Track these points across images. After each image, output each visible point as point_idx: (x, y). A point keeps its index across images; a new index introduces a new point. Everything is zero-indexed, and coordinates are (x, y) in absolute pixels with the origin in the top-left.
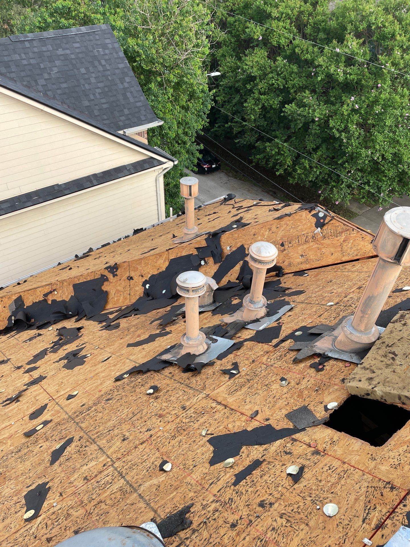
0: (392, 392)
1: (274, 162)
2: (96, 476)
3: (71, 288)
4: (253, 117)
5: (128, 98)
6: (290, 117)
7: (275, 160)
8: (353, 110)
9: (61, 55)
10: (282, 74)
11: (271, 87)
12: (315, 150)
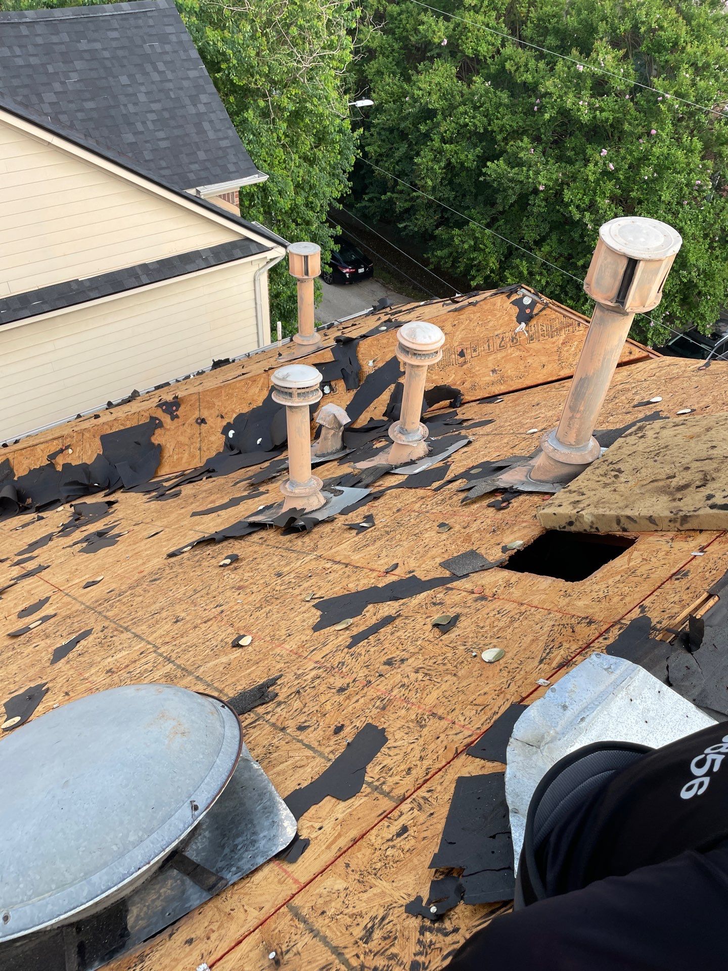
0: (608, 513)
1: (466, 264)
2: (127, 666)
3: (98, 442)
4: (430, 183)
5: (205, 132)
6: (495, 185)
7: (468, 259)
8: (606, 174)
9: (85, 51)
10: (481, 106)
11: (462, 131)
12: (538, 243)
